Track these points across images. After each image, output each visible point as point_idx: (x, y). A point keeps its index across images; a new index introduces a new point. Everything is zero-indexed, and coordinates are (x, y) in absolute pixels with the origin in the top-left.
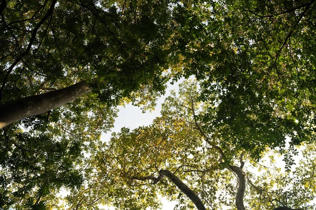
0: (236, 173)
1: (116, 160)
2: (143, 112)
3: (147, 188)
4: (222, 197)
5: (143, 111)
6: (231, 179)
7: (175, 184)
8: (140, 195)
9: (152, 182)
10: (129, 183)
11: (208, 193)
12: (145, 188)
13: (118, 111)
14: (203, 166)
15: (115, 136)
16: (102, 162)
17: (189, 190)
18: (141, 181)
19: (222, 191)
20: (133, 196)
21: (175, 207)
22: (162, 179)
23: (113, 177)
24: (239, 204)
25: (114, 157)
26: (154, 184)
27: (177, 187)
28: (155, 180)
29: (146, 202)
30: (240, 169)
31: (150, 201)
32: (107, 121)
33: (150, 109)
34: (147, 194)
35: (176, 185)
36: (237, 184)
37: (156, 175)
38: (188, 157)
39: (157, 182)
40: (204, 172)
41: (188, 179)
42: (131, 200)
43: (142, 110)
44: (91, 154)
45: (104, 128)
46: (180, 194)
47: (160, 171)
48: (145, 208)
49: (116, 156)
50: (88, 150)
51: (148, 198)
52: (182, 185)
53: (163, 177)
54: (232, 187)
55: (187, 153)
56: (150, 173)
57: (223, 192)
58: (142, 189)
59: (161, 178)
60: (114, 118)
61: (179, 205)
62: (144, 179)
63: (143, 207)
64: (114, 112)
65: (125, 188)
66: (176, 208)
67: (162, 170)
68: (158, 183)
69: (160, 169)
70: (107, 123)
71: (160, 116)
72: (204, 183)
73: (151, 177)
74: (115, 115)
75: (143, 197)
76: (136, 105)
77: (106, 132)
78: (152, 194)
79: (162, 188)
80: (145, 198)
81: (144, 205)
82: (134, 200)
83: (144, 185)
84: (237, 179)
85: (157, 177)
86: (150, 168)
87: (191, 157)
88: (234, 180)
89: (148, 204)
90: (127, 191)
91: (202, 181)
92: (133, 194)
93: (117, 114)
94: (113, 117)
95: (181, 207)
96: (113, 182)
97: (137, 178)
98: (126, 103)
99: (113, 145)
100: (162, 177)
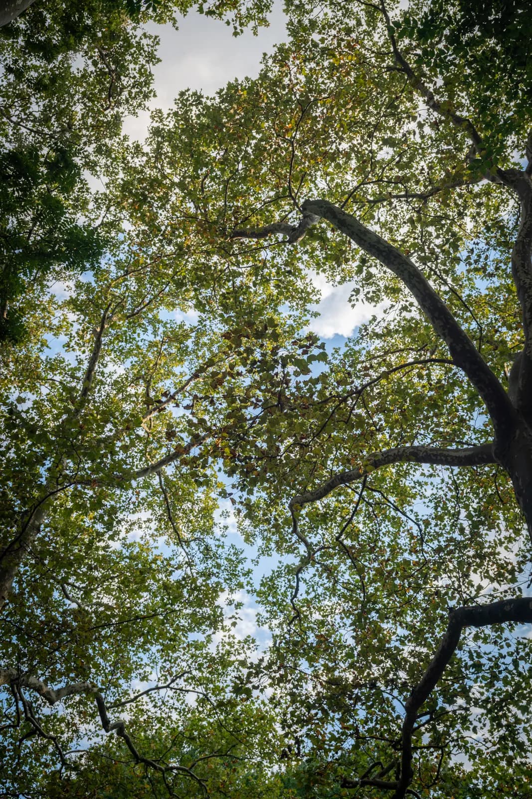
0: (516, 188)
1: (177, 190)
2: (236, 34)
3: (273, 258)
4: (474, 257)
5: (235, 28)
6: (502, 208)
7: (348, 234)
8: (257, 275)
9: (284, 237)
10: (224, 249)
11: (437, 250)
12: (269, 258)
13: (158, 43)
14: (421, 178)
15: (161, 121)
16: (142, 199)
17: (385, 247)
18: (255, 240)
19: (476, 240)
20: (238, 282)
21: (352, 295)
22: (310, 227)
23: (179, 236)
24: (520, 268)
25: (173, 184)
26: (290, 242)
27: (353, 242)
28: (293, 234)
29: (275, 292)
30: (526, 177)
31: (285, 288)
32: (133, 81)
33: (252, 24)
34: (274, 271)
35: (351, 237)
36: (518, 219)
37: (294, 218)
38: (379, 157)
39: (299, 236)
40: (423, 198)
41: (382, 219)
42: (236, 292)
43: (232, 25)
44: (106, 180)
45: (127, 101)
46: (363, 261)
47: (302, 206)
48: (276, 305)
49: (176, 180)
50: (98, 168)
51: (280, 281)
52: (365, 235)
53: (312, 220)
54: (502, 228)
55: (375, 147)
56: (277, 216)
57: (478, 244)
58: (260, 261)
59: (307, 223)
60: (150, 67)
61: (361, 289)
62: (262, 234)
63: (270, 304)
64: (146, 48)
65: (216, 263)
66: (354, 298)
67: (307, 202)
68: (300, 239)
69: (302, 201)
70: (133, 87)
71: (287, 40)
72: (425, 224)
73: (281, 227)
74: (152, 58)
75: (266, 281)
76: (210, 13)
77: (135, 114)
78: (288, 269)
79: (313, 252)
80: (272, 283)
81: (273, 300)
82: (243, 289)
83: (264, 248)
84: (516, 205)
85: (296, 224)
86: (276, 200)
87: (385, 154)
88: (510, 208)
89: (281, 297)
90: (221, 271)
91: (419, 220)
92: (240, 274)
93: (158, 54)
94: (147, 66)
95: (368, 293)
96: (182, 251)
97: (243, 234)
98: (178, 11)
99: (162, 148)
100: (309, 221)
